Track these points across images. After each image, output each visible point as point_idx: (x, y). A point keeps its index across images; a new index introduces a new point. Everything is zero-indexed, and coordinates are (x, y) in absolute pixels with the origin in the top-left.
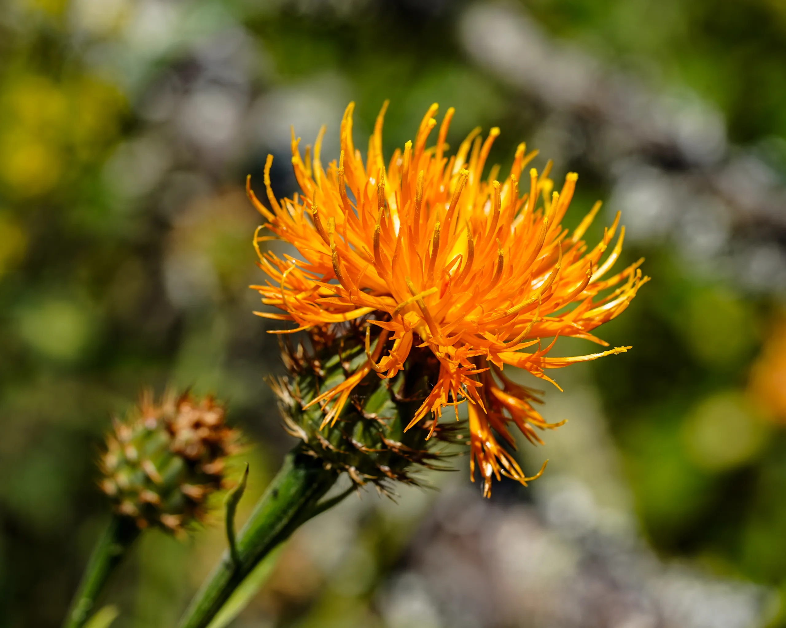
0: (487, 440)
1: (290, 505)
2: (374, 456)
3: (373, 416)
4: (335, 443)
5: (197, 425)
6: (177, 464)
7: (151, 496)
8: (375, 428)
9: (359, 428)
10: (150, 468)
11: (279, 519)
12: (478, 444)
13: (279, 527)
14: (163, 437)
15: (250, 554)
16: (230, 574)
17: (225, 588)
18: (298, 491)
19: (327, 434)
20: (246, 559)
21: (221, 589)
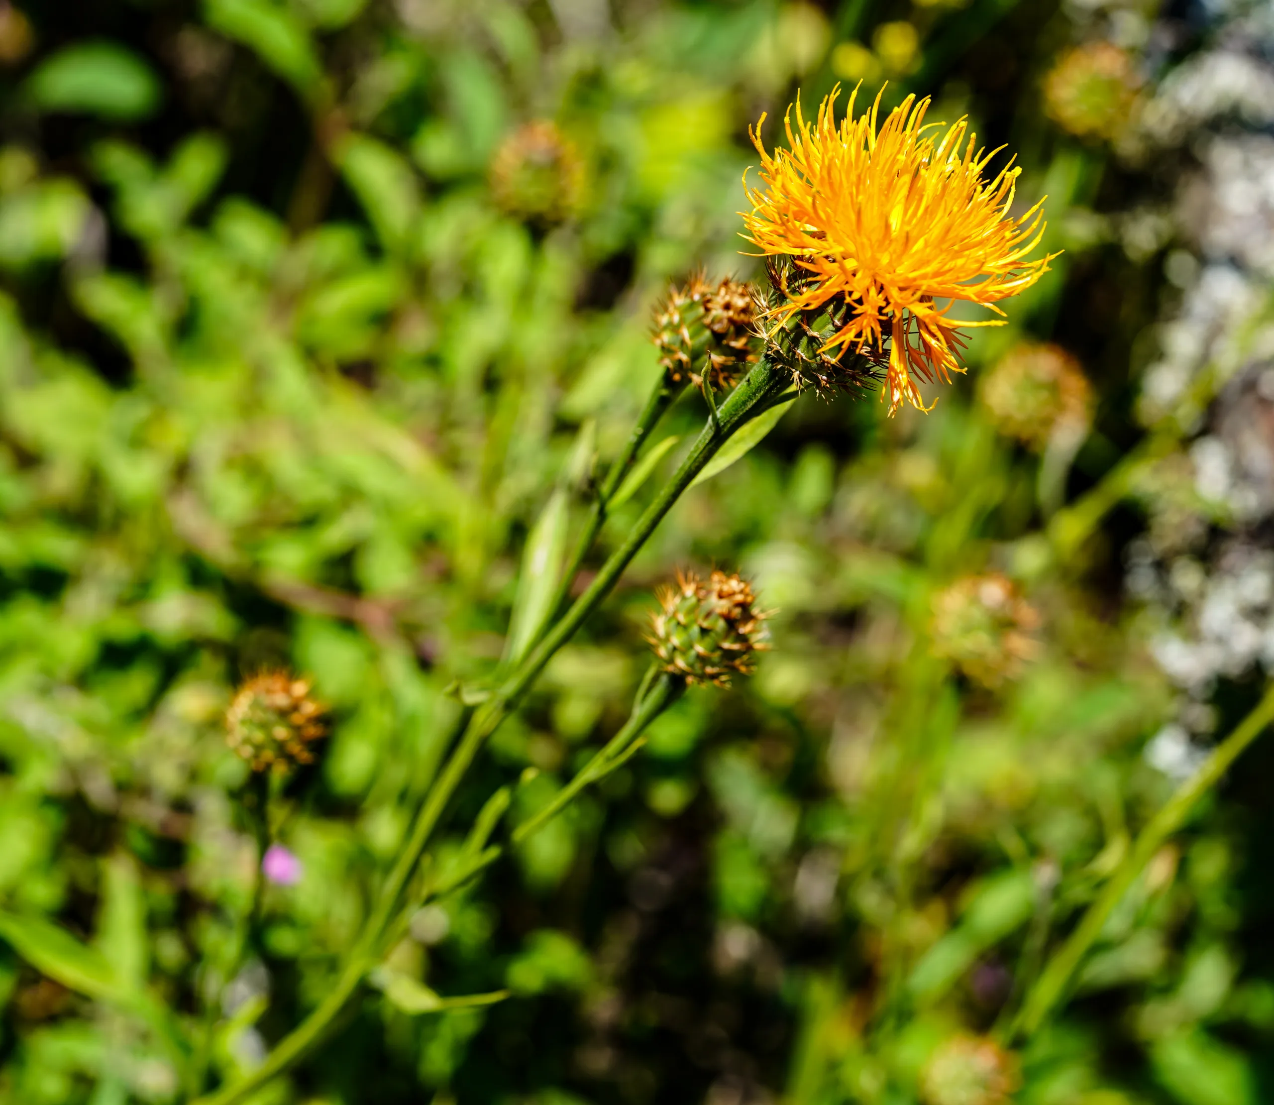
0: (901, 373)
1: (758, 389)
2: (814, 366)
3: (816, 334)
4: (785, 350)
5: (727, 307)
6: (707, 333)
7: (684, 357)
8: (817, 343)
9: (804, 341)
10: (686, 333)
11: (750, 398)
12: (893, 374)
13: (750, 405)
14: (701, 310)
15: (728, 421)
16: (711, 434)
17: (708, 444)
18: (764, 380)
19: (780, 341)
20: (725, 425)
21: (705, 444)
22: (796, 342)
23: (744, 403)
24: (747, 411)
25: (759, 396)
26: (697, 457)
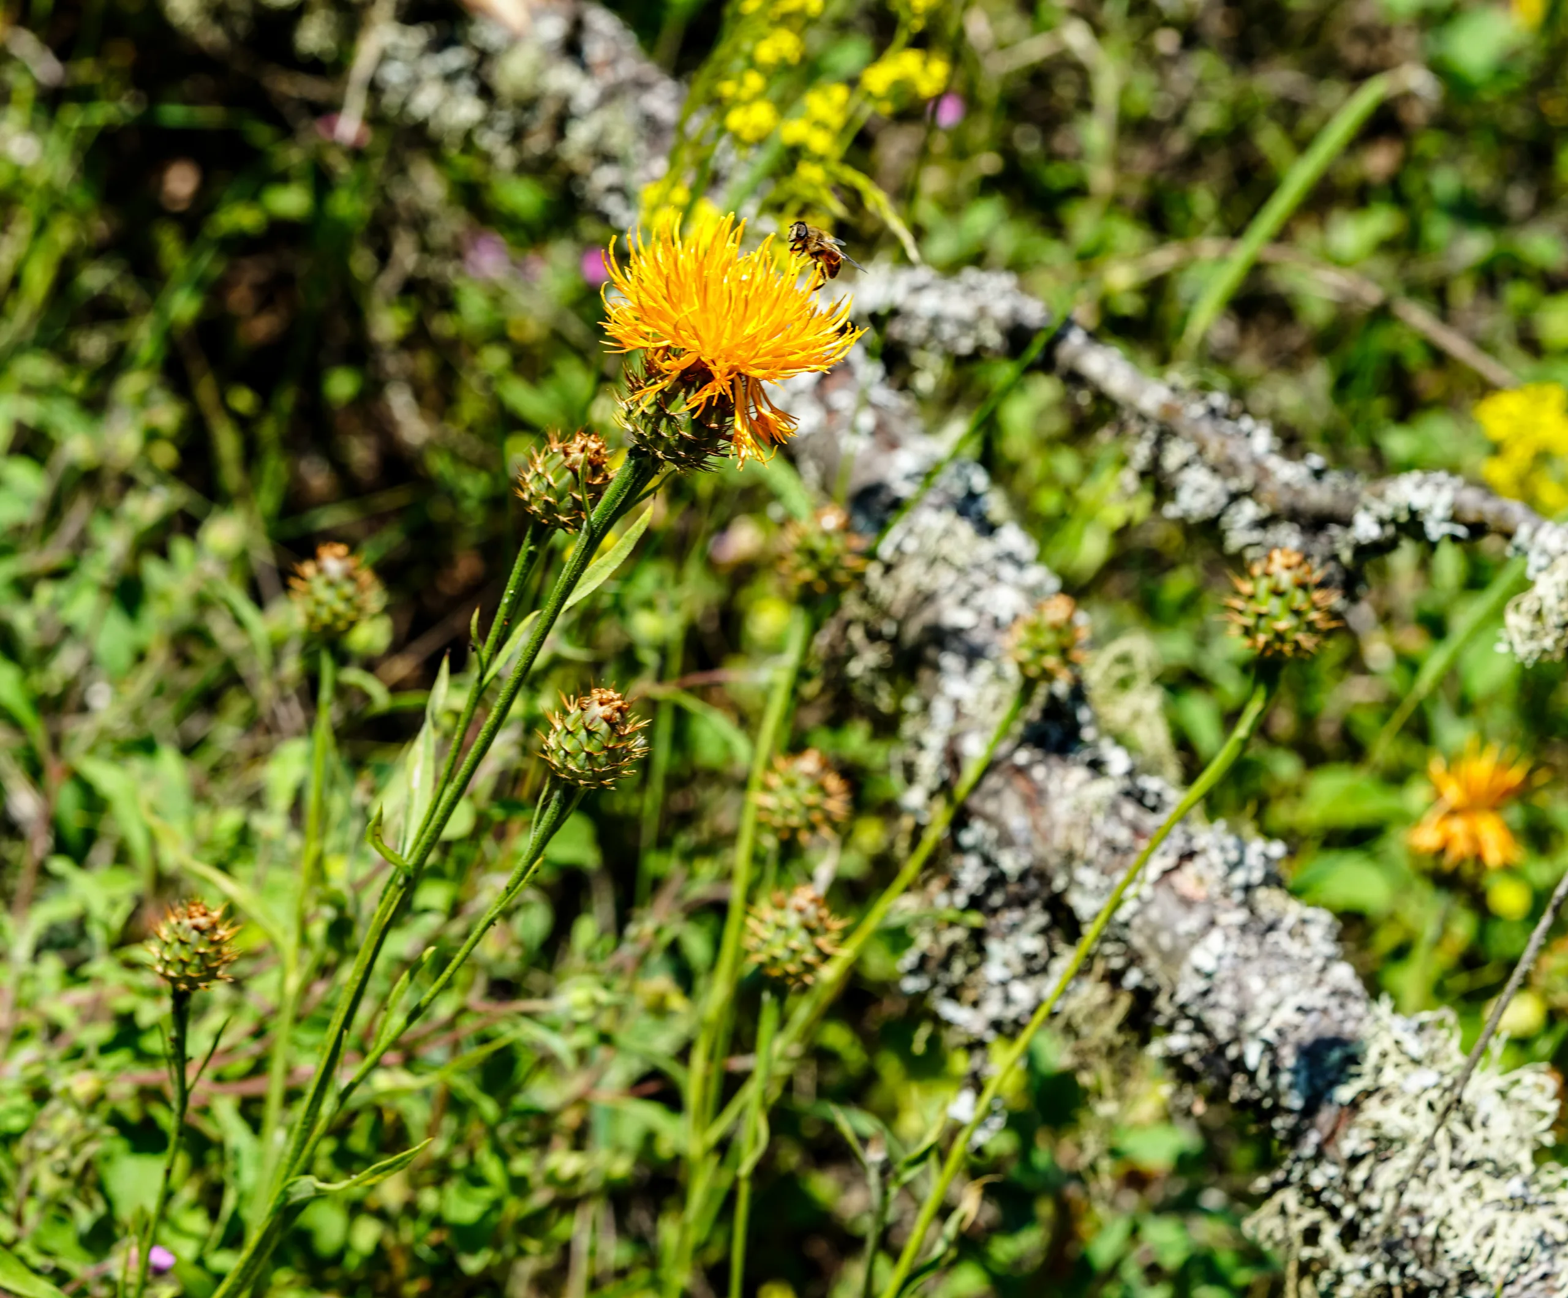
0: (745, 435)
1: (625, 485)
3: (673, 413)
6: (569, 475)
7: (551, 499)
8: (675, 423)
9: (664, 422)
10: (550, 478)
11: (619, 495)
13: (619, 501)
15: (601, 522)
16: (587, 538)
17: (584, 549)
18: (630, 474)
19: (643, 427)
20: (598, 525)
21: (581, 550)
22: (657, 423)
23: (614, 501)
24: (617, 508)
25: (626, 490)
26: (575, 566)
